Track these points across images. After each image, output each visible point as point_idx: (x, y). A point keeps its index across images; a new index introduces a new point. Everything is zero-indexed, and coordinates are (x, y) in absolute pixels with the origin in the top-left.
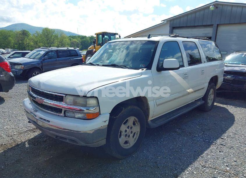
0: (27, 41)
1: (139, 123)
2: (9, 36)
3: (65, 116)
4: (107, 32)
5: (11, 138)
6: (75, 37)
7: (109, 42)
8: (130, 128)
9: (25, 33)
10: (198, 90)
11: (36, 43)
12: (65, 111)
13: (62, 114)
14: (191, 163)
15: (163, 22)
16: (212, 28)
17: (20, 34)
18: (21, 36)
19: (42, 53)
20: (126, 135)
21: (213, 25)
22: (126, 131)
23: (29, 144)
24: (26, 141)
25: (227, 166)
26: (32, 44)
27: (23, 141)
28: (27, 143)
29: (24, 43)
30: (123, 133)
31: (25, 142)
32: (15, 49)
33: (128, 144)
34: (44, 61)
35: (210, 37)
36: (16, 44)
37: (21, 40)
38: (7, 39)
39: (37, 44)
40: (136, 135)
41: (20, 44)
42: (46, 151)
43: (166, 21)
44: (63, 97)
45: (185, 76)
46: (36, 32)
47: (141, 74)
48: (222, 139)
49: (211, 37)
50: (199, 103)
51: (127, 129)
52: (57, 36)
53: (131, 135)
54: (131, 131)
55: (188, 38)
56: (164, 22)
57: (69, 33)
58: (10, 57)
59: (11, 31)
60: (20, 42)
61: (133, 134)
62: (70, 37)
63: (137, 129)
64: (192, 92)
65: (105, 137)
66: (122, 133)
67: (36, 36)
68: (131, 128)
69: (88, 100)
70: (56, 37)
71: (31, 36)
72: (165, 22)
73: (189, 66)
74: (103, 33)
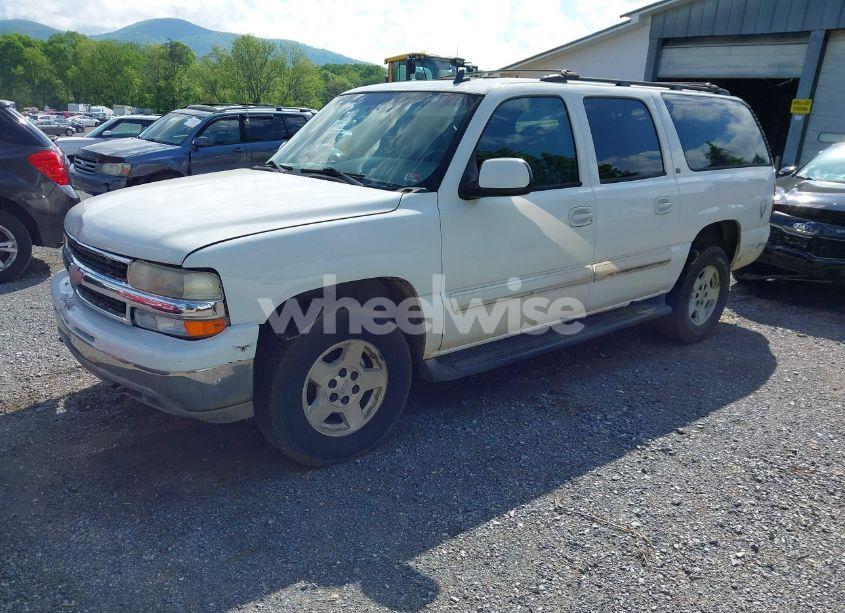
0: (183, 81)
1: (383, 363)
2: (127, 63)
3: (135, 325)
4: (425, 56)
5: (26, 384)
6: (343, 68)
7: (347, 92)
8: (349, 374)
9: (176, 55)
10: (640, 268)
11: (212, 87)
12: (133, 309)
13: (126, 319)
14: (526, 498)
15: (627, 19)
16: (805, 46)
17: (161, 57)
18: (163, 63)
19: (193, 123)
20: (334, 397)
21: (810, 32)
22: (333, 383)
23: (67, 406)
24: (63, 397)
25: (638, 515)
26: (199, 90)
27: (56, 395)
28: (61, 403)
29: (172, 89)
30: (324, 390)
31: (58, 400)
32: (146, 106)
33: (343, 425)
34: (196, 150)
35: (795, 76)
36: (149, 91)
37: (166, 79)
38: (119, 72)
39: (213, 90)
40: (372, 398)
41: (159, 89)
42: (108, 427)
43: (637, 15)
44: (125, 265)
45: (576, 217)
46: (214, 49)
47: (398, 204)
48: (681, 433)
49: (799, 79)
50: (650, 312)
51: (338, 378)
52: (283, 66)
53: (355, 399)
54: (353, 384)
55: (619, 84)
56: (629, 22)
57: (325, 53)
58: (104, 134)
59: (132, 46)
60: (162, 83)
61: (360, 395)
62: (326, 68)
63: (377, 380)
64: (611, 274)
65: (249, 394)
66: (320, 390)
67: (214, 65)
68: (355, 376)
69: (187, 277)
70: (279, 67)
71: (197, 65)
72: (636, 19)
73: (602, 183)
74: (410, 56)
